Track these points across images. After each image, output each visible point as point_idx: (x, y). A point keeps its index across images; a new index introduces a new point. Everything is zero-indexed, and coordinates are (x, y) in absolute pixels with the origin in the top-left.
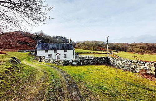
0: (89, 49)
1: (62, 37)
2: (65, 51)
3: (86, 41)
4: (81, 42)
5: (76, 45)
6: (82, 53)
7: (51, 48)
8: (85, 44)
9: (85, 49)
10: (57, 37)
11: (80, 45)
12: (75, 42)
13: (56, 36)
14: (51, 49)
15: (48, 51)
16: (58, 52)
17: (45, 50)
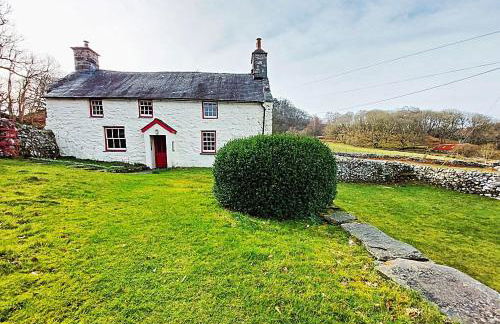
7: (125, 92)
16: (160, 110)
17: (90, 99)
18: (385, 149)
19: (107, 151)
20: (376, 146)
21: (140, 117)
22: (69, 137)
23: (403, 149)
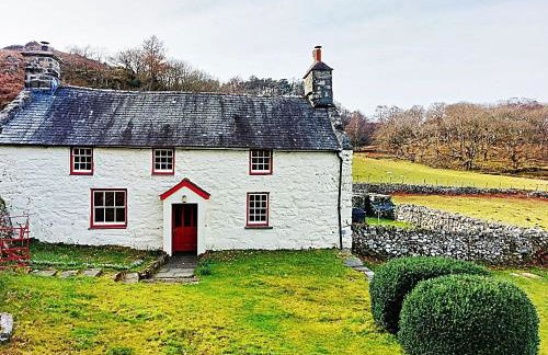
0: (479, 160)
1: (284, 82)
2: (261, 160)
3: (451, 108)
4: (416, 113)
5: (379, 135)
6: (417, 191)
7: (127, 134)
8: (447, 122)
9: (443, 163)
10: (256, 84)
11: (406, 133)
12: (371, 115)
13: (246, 78)
14: (126, 143)
15: (97, 154)
16: (188, 164)
17: (71, 147)
18: (487, 171)
19: (93, 227)
20: (469, 167)
21: (154, 174)
22: (31, 206)
23: (516, 173)
